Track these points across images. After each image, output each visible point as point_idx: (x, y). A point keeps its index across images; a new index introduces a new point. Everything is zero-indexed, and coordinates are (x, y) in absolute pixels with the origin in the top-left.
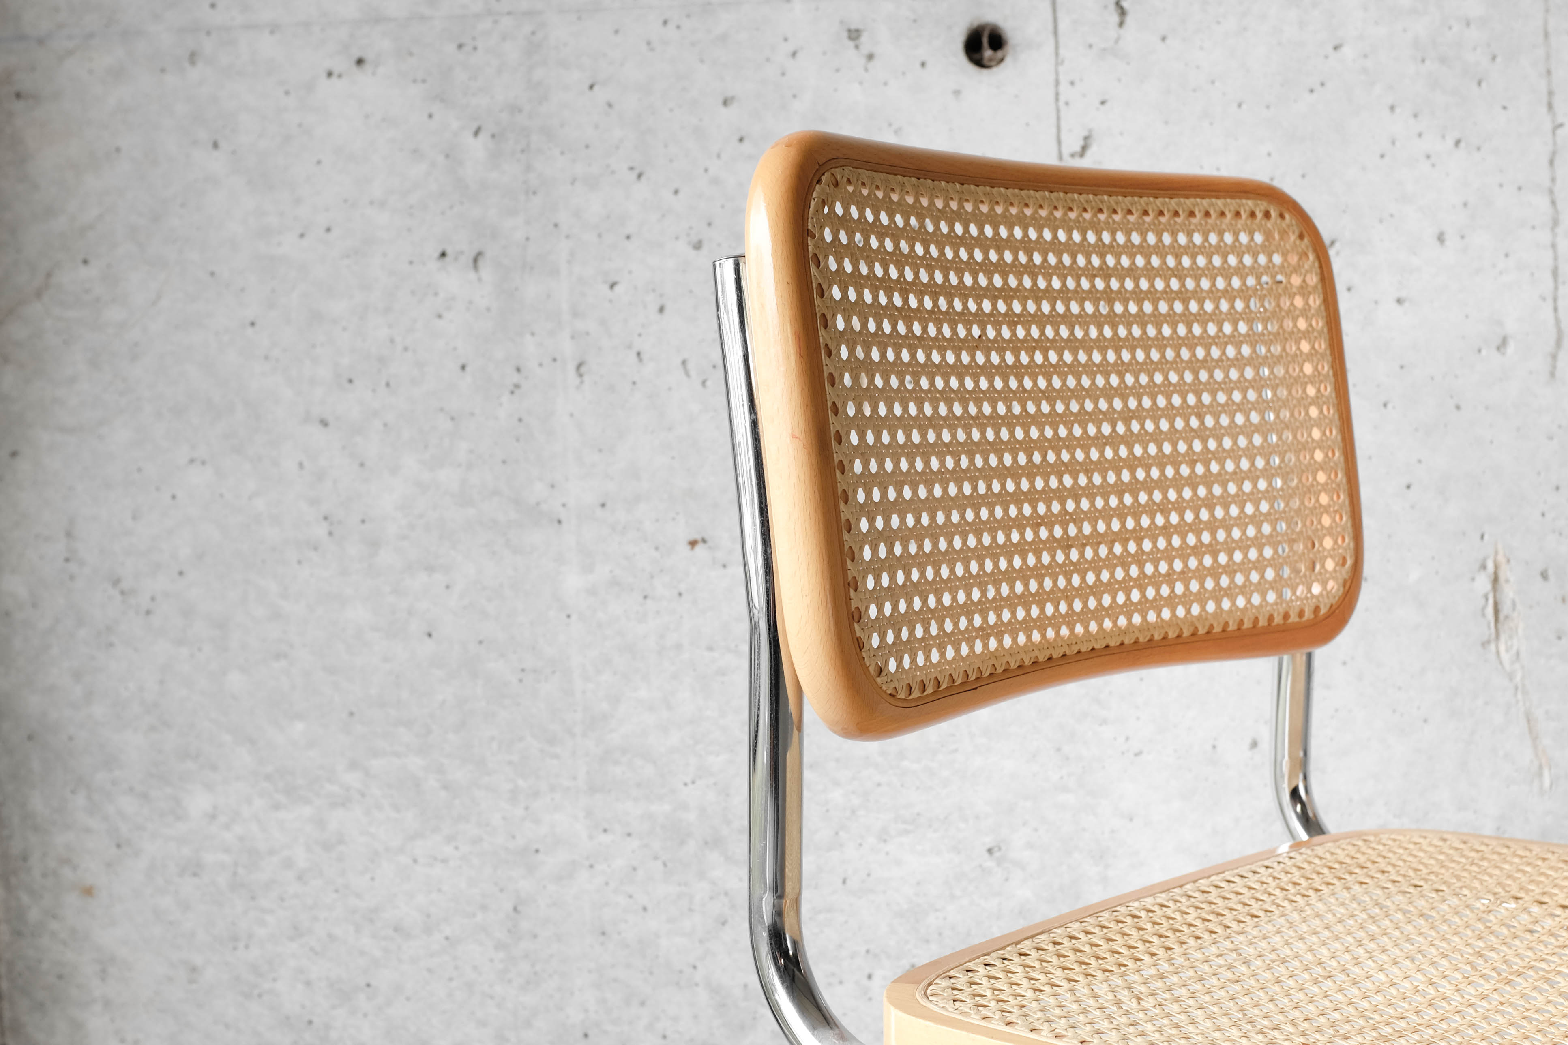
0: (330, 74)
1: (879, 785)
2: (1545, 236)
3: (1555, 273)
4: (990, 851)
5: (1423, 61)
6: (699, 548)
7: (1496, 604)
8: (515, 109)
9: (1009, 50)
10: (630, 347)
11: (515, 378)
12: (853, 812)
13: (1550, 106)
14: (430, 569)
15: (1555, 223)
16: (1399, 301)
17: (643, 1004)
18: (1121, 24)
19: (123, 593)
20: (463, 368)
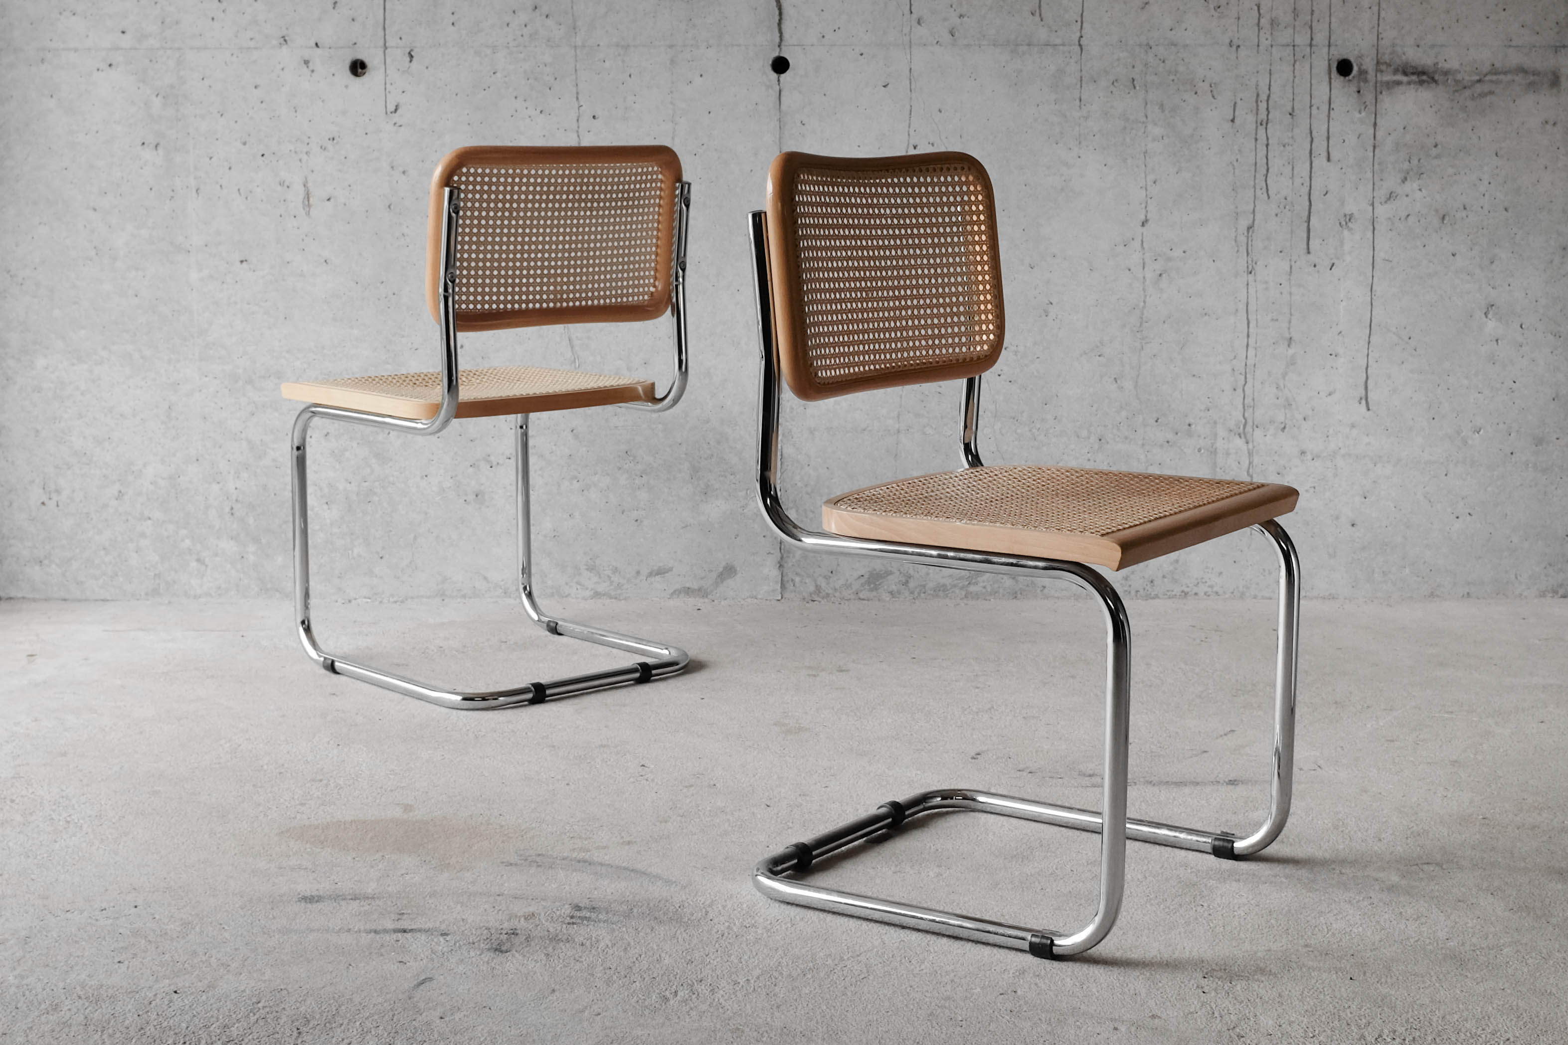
0: (98, 70)
5: (528, 79)
6: (244, 263)
8: (172, 87)
9: (367, 70)
10: (217, 183)
11: (172, 194)
12: (305, 370)
13: (577, 98)
14: (137, 269)
17: (220, 447)
18: (411, 61)
19: (11, 276)
20: (151, 189)
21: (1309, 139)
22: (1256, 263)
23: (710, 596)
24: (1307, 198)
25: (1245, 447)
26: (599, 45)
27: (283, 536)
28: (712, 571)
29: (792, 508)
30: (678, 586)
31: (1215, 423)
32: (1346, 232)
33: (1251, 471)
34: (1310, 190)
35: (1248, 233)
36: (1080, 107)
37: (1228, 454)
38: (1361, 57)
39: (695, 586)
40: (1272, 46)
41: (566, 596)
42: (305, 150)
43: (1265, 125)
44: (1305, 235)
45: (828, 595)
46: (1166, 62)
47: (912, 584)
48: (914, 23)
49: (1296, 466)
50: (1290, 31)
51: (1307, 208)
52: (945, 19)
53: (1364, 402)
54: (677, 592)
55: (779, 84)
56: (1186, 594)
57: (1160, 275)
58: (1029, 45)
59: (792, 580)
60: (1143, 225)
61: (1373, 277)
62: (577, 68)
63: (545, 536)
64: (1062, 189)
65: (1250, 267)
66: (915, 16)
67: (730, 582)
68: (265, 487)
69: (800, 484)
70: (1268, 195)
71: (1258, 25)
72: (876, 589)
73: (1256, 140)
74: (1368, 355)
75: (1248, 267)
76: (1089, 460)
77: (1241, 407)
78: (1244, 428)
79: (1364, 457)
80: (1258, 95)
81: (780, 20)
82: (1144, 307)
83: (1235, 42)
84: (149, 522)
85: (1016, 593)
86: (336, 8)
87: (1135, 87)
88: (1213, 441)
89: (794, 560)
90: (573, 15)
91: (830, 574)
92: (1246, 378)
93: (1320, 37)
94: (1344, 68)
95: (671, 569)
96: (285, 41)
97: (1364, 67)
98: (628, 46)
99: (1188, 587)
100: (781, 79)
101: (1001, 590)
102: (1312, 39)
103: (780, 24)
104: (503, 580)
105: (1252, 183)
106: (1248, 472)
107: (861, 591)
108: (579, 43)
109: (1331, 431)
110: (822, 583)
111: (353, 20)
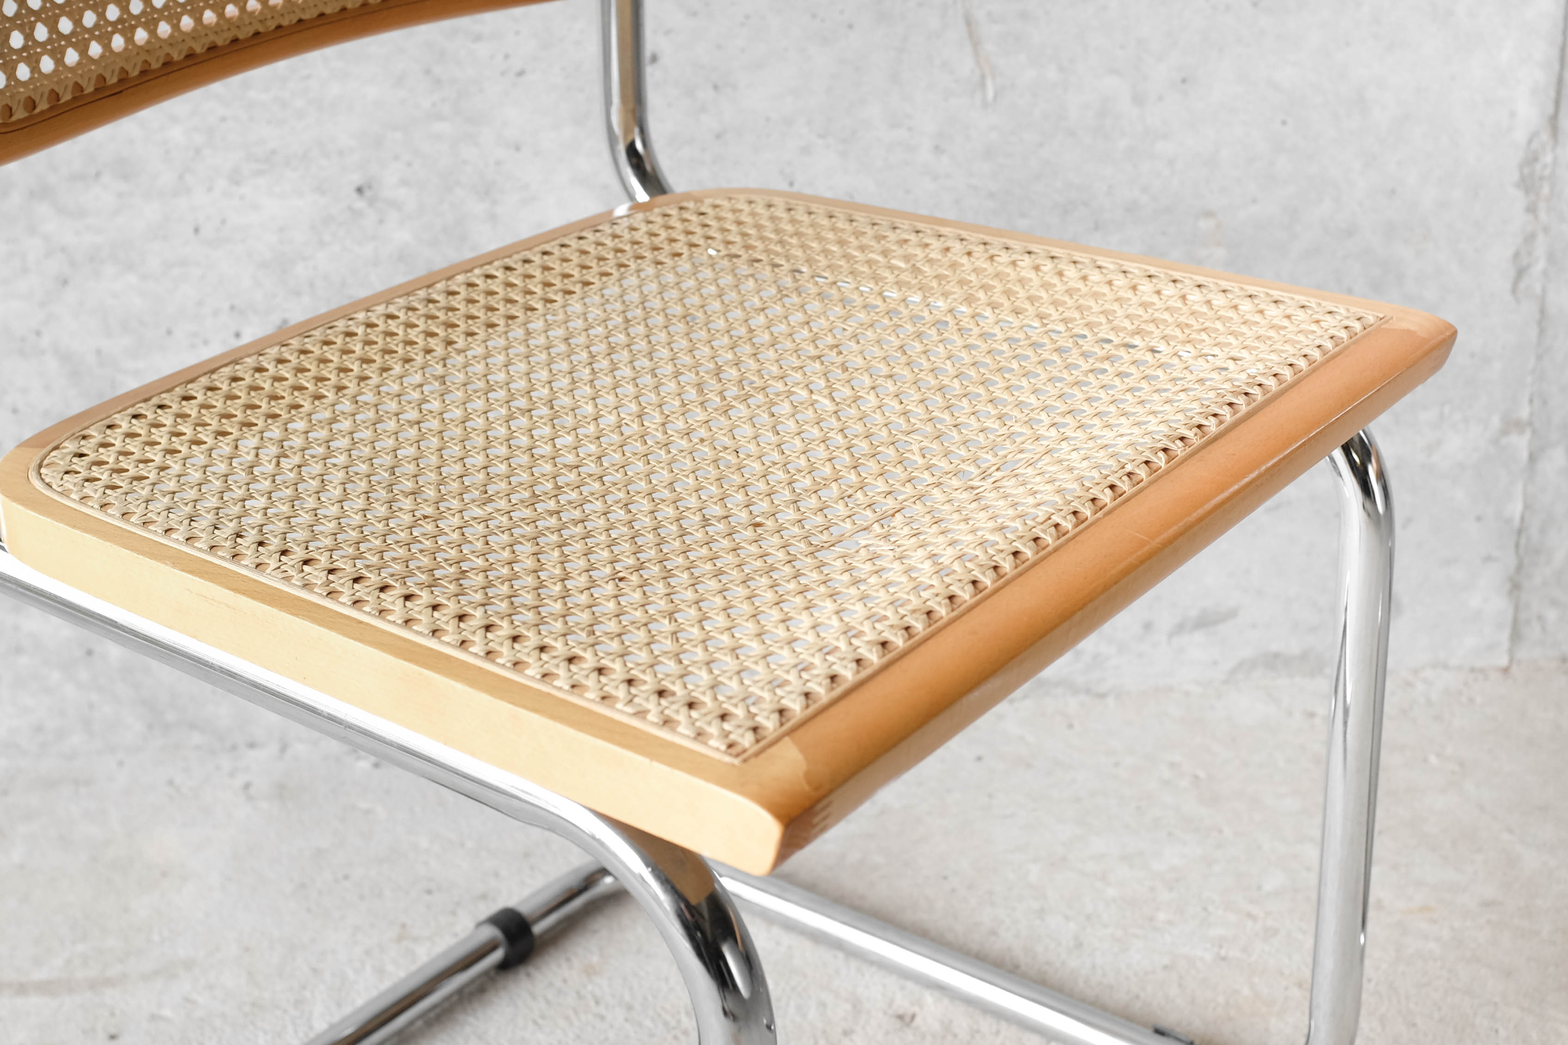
1: (223, 119)
4: (360, 190)
30: (1248, 652)
54: (1246, 666)
59: (1540, 617)
89: (1548, 571)
95: (1232, 614)
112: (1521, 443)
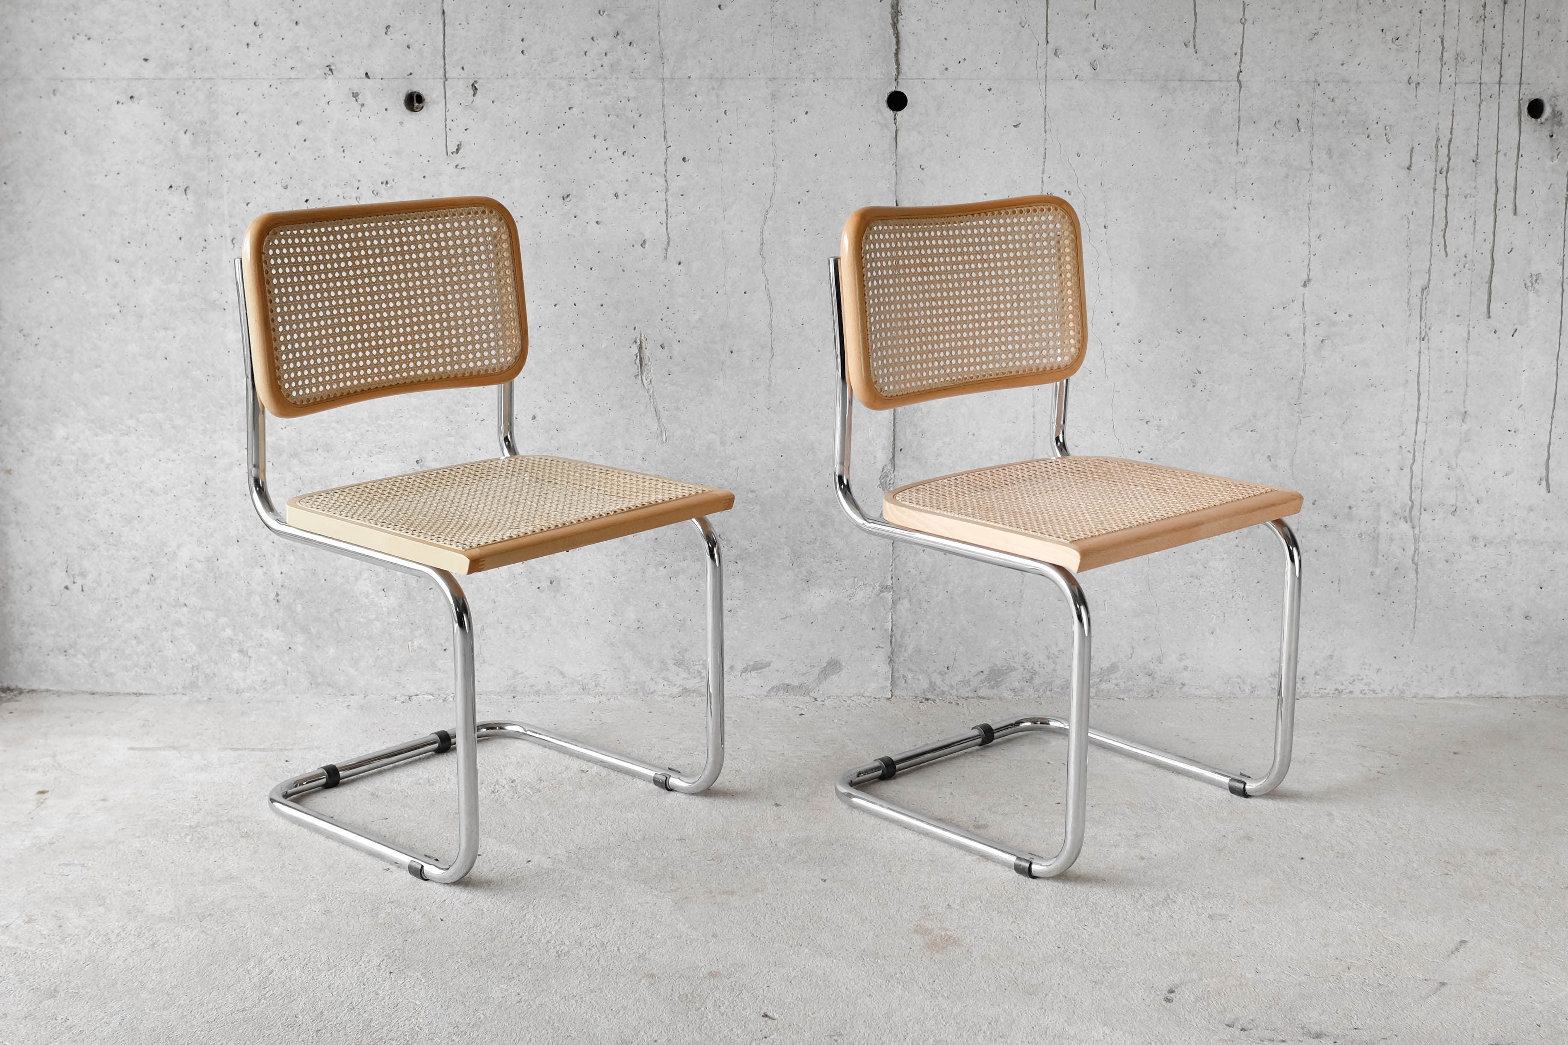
0: (118, 102)
2: (662, 196)
3: (667, 212)
4: (417, 462)
5: (609, 116)
7: (641, 358)
8: (203, 122)
9: (424, 103)
11: (204, 244)
13: (665, 138)
14: (166, 329)
15: (667, 190)
16: (597, 222)
18: (474, 95)
19: (24, 336)
20: (180, 239)
21: (1494, 189)
22: (1429, 329)
23: (811, 694)
24: (1489, 255)
25: (1411, 533)
26: (689, 77)
27: (335, 625)
28: (814, 666)
29: (904, 598)
30: (776, 683)
31: (1379, 505)
32: (1531, 295)
33: (1416, 558)
34: (1493, 247)
35: (1422, 295)
36: (1237, 151)
37: (1392, 540)
38: (1555, 96)
39: (796, 683)
40: (1456, 84)
41: (652, 693)
42: (354, 196)
43: (1444, 173)
44: (1486, 297)
45: (943, 693)
46: (1336, 101)
47: (1037, 681)
48: (1050, 54)
49: (1467, 553)
50: (1477, 66)
51: (1490, 268)
52: (1086, 50)
53: (1544, 483)
54: (775, 690)
55: (895, 123)
56: (1341, 692)
57: (1322, 341)
58: (1180, 80)
59: (904, 676)
60: (1305, 285)
61: (1560, 344)
62: (665, 104)
63: (628, 627)
64: (1215, 244)
65: (1423, 333)
66: (1051, 46)
67: (834, 678)
68: (314, 572)
69: (913, 572)
70: (1446, 252)
71: (1441, 59)
72: (997, 687)
73: (1435, 189)
74: (1551, 431)
75: (1420, 333)
76: (1237, 546)
77: (1407, 488)
78: (1411, 511)
79: (1542, 543)
80: (1438, 140)
81: (897, 50)
82: (1303, 378)
83: (1415, 79)
84: (185, 609)
85: (1153, 691)
86: (389, 33)
87: (1299, 130)
88: (1375, 526)
89: (906, 655)
90: (660, 42)
91: (946, 670)
92: (1414, 456)
93: (1510, 75)
94: (1535, 108)
95: (768, 664)
96: (331, 70)
97: (1558, 108)
98: (724, 78)
99: (1342, 684)
100: (898, 117)
101: (1136, 688)
102: (1501, 76)
103: (897, 54)
104: (581, 675)
105: (1429, 239)
106: (1413, 560)
107: (980, 688)
108: (667, 75)
109: (1506, 515)
110: (938, 680)
111: (408, 47)
112: (888, 596)
